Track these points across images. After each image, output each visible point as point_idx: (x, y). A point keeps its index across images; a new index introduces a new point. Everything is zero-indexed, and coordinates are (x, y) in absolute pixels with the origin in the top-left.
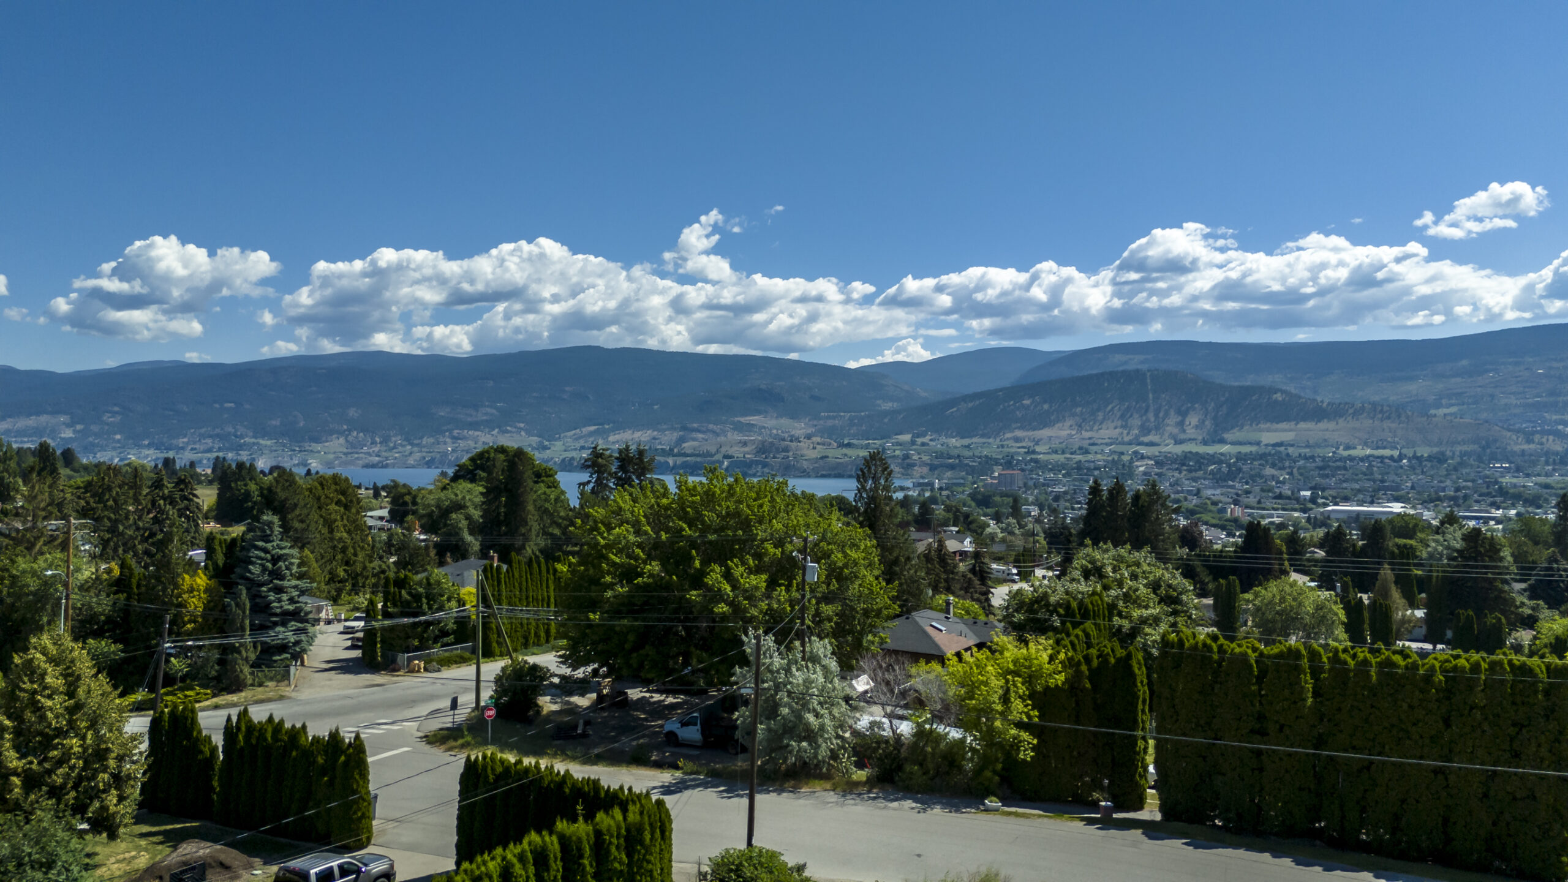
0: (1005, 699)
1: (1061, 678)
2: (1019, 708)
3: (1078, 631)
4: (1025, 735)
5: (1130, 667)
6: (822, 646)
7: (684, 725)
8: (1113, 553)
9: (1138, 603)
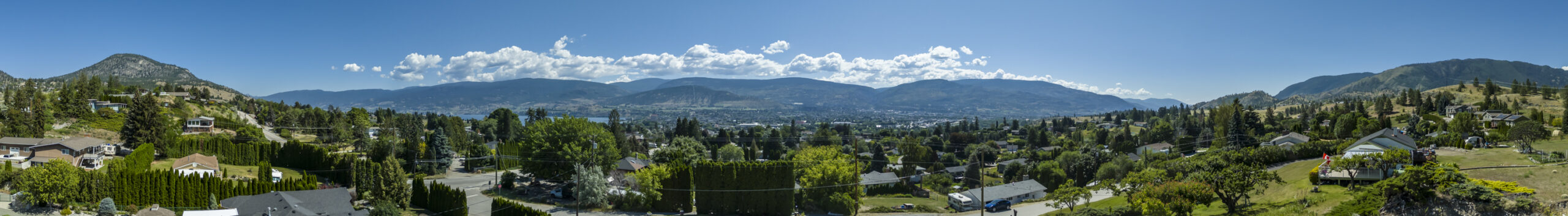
0: (653, 183)
1: (669, 176)
2: (657, 185)
3: (674, 162)
4: (659, 193)
5: (688, 171)
6: (598, 168)
7: (557, 192)
8: (684, 138)
9: (691, 153)
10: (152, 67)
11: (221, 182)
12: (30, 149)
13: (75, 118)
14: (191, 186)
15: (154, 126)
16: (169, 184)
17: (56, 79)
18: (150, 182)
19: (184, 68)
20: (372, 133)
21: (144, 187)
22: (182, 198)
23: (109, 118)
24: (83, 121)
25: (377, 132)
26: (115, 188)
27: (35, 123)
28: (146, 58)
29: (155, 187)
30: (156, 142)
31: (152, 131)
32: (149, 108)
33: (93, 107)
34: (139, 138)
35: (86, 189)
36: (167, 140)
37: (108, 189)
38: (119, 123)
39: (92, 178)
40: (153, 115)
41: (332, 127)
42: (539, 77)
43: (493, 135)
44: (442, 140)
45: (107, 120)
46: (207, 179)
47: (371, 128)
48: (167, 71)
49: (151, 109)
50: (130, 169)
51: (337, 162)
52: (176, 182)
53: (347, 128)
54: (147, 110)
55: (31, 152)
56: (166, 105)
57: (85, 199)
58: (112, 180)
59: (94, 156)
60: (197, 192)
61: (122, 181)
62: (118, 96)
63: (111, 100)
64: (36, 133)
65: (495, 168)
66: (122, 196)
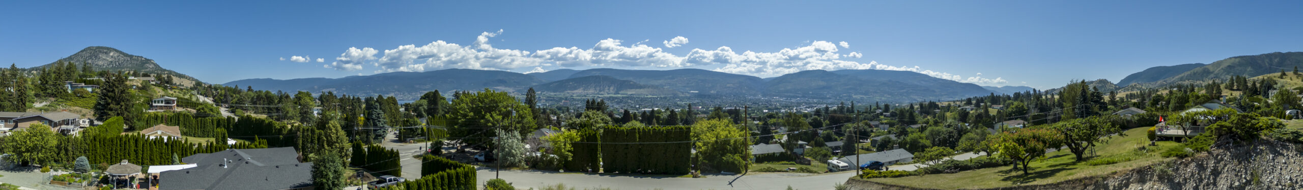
0: (565, 145)
1: (579, 139)
2: (568, 146)
3: (583, 129)
4: (570, 154)
5: (596, 136)
6: (517, 133)
7: (480, 156)
8: (592, 112)
9: (598, 123)
10: (122, 58)
11: (183, 145)
12: (14, 121)
13: (54, 97)
14: (156, 148)
15: (123, 101)
16: (136, 146)
17: (36, 69)
18: (120, 145)
19: (150, 59)
20: (317, 112)
21: (115, 149)
22: (149, 158)
23: (83, 97)
24: (61, 100)
25: (320, 112)
26: (88, 150)
27: (18, 100)
28: (116, 51)
29: (125, 149)
30: (125, 116)
31: (122, 106)
32: (119, 86)
33: (70, 88)
34: (110, 112)
35: (63, 152)
36: (135, 113)
37: (83, 152)
38: (92, 102)
39: (68, 142)
40: (123, 92)
41: (280, 105)
42: (464, 68)
43: (424, 113)
44: (378, 114)
45: (82, 99)
46: (171, 143)
47: (315, 108)
48: (135, 62)
49: (121, 86)
50: (102, 135)
51: (285, 132)
52: (143, 145)
53: (294, 108)
54: (117, 87)
55: (15, 123)
56: (134, 87)
57: (62, 160)
58: (86, 144)
59: (70, 127)
60: (162, 154)
61: (95, 144)
62: (91, 79)
63: (85, 82)
64: (19, 109)
65: (425, 139)
66: (95, 157)
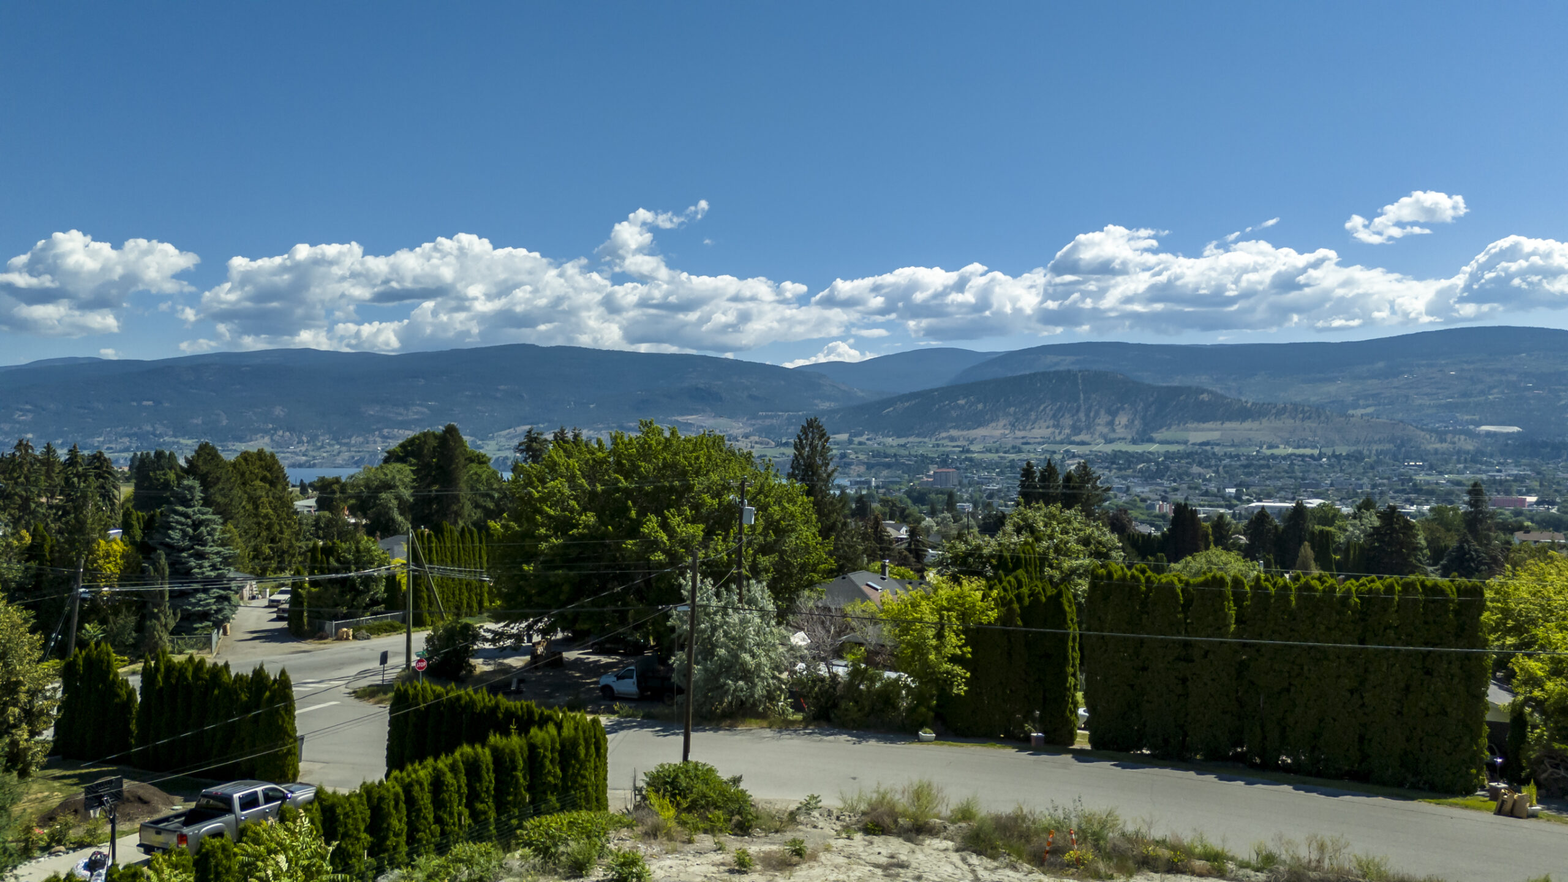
0: (940, 636)
1: (993, 615)
2: (953, 642)
3: (1011, 578)
4: (958, 669)
5: (1061, 605)
6: (758, 593)
7: (620, 679)
8: (1045, 510)
9: (1068, 553)
43: (399, 518)
65: (403, 620)
